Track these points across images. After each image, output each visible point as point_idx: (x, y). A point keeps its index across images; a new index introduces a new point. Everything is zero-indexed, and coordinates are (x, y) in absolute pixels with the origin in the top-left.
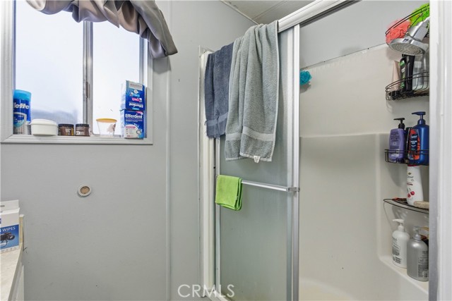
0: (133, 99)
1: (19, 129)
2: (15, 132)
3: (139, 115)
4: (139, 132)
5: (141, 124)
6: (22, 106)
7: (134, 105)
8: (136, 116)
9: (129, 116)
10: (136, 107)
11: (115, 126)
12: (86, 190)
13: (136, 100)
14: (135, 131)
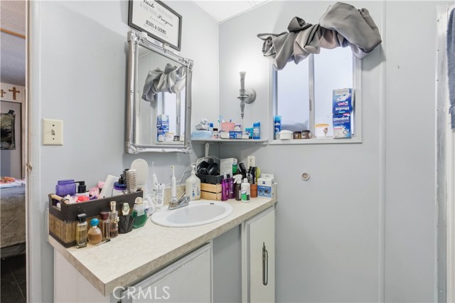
0: (339, 105)
1: (277, 137)
2: (275, 139)
3: (346, 116)
4: (345, 132)
5: (348, 125)
6: (277, 124)
7: (341, 109)
8: (343, 119)
9: (337, 119)
10: (342, 110)
11: (327, 129)
12: (306, 176)
13: (342, 104)
14: (342, 131)
